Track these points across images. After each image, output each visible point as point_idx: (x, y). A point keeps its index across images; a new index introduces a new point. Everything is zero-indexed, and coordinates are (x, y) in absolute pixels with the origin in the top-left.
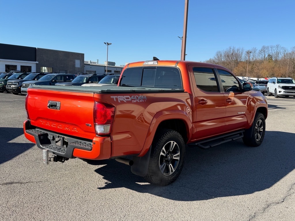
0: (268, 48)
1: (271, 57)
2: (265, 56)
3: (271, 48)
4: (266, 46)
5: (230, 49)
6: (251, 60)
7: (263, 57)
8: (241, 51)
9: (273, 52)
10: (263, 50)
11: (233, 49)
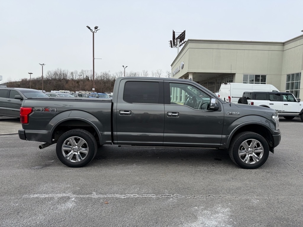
0: (85, 71)
1: (88, 78)
2: (84, 76)
3: (87, 71)
4: (84, 70)
5: (58, 70)
6: (75, 78)
7: (83, 77)
8: (66, 72)
9: (89, 74)
10: (82, 72)
11: (60, 70)
